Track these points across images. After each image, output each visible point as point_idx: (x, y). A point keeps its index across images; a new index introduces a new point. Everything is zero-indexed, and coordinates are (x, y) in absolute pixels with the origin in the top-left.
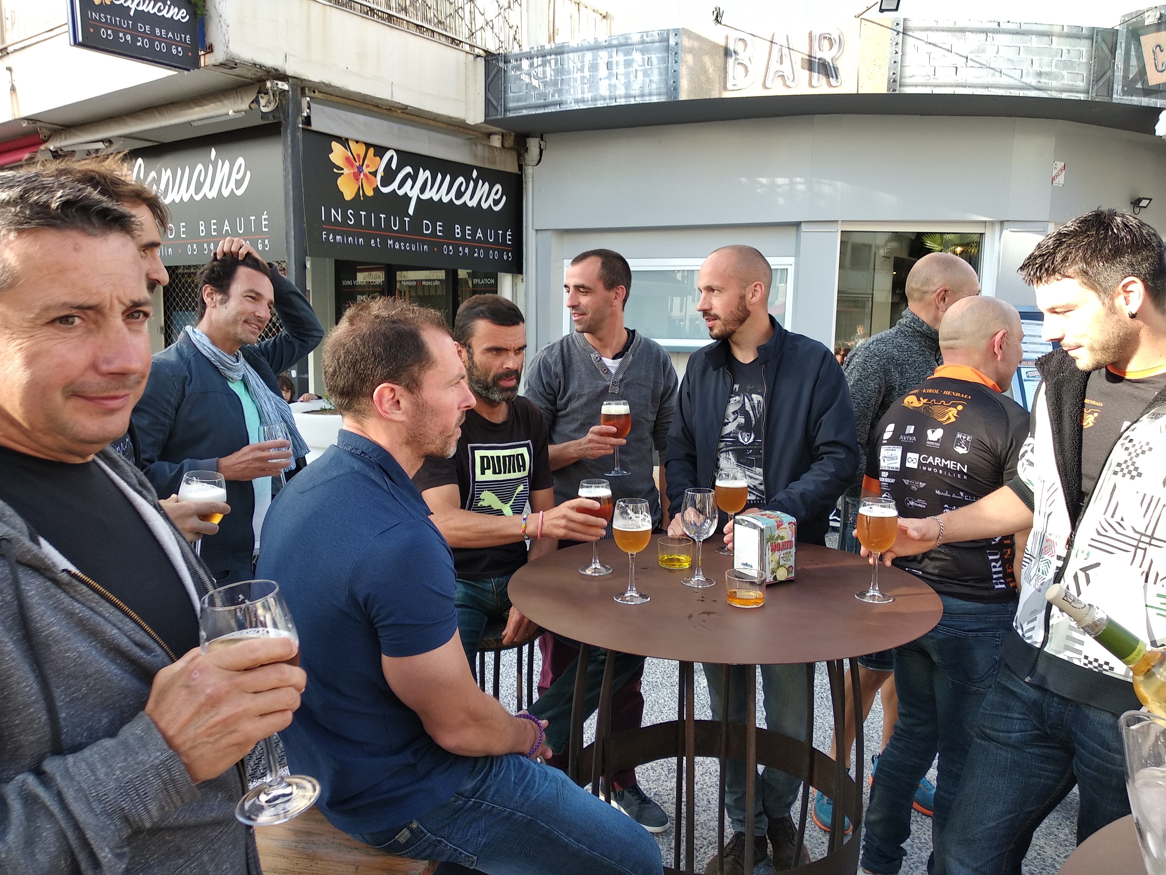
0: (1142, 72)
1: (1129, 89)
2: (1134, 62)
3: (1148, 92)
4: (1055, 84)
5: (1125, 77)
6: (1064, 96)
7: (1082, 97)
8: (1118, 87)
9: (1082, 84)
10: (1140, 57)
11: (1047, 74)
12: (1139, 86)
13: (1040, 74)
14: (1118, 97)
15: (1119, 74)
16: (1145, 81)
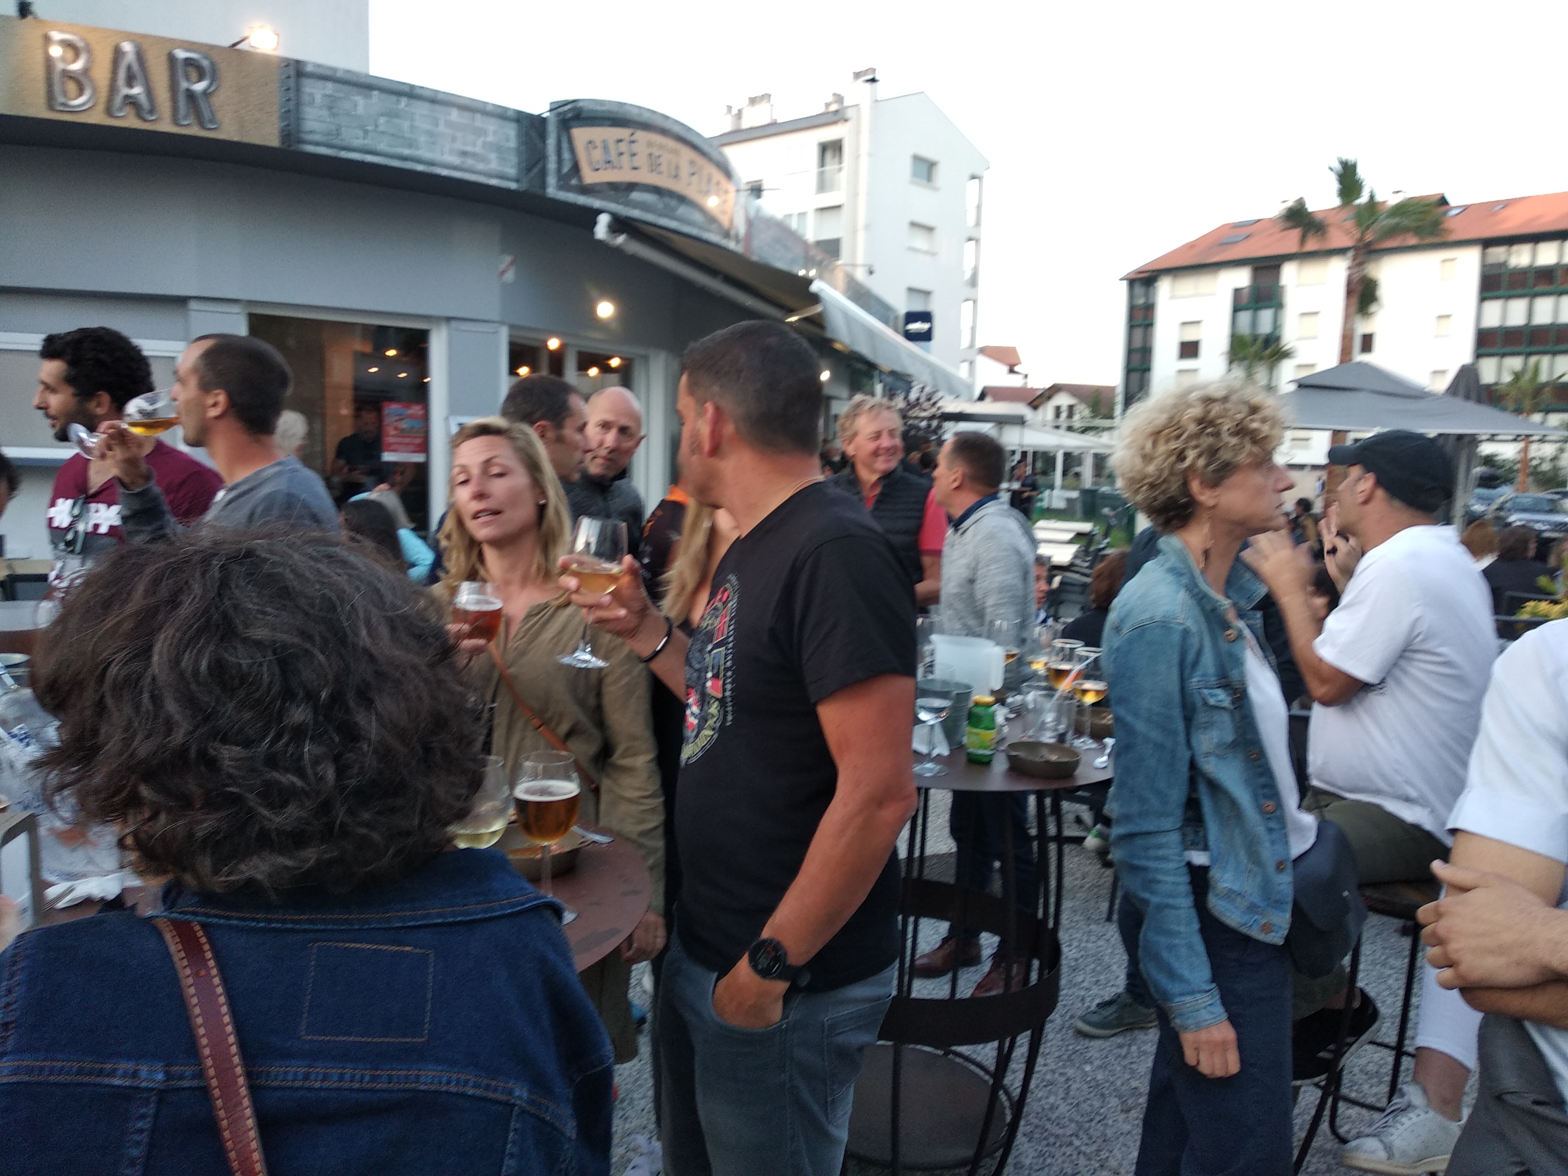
0: (576, 168)
1: (564, 183)
2: (566, 155)
3: (585, 190)
4: (480, 166)
5: (559, 170)
6: (494, 182)
7: (513, 186)
8: (552, 180)
9: (512, 171)
10: (572, 151)
11: (474, 155)
12: (574, 182)
13: (464, 154)
14: (552, 191)
15: (552, 165)
16: (580, 179)
